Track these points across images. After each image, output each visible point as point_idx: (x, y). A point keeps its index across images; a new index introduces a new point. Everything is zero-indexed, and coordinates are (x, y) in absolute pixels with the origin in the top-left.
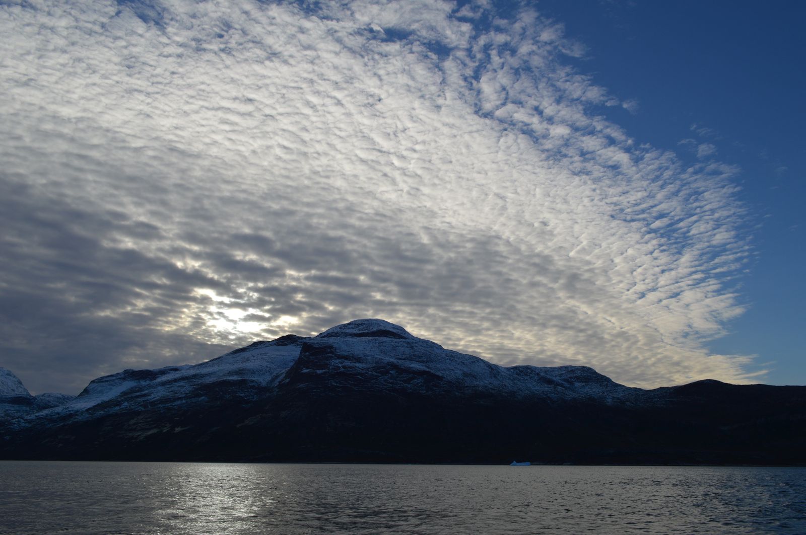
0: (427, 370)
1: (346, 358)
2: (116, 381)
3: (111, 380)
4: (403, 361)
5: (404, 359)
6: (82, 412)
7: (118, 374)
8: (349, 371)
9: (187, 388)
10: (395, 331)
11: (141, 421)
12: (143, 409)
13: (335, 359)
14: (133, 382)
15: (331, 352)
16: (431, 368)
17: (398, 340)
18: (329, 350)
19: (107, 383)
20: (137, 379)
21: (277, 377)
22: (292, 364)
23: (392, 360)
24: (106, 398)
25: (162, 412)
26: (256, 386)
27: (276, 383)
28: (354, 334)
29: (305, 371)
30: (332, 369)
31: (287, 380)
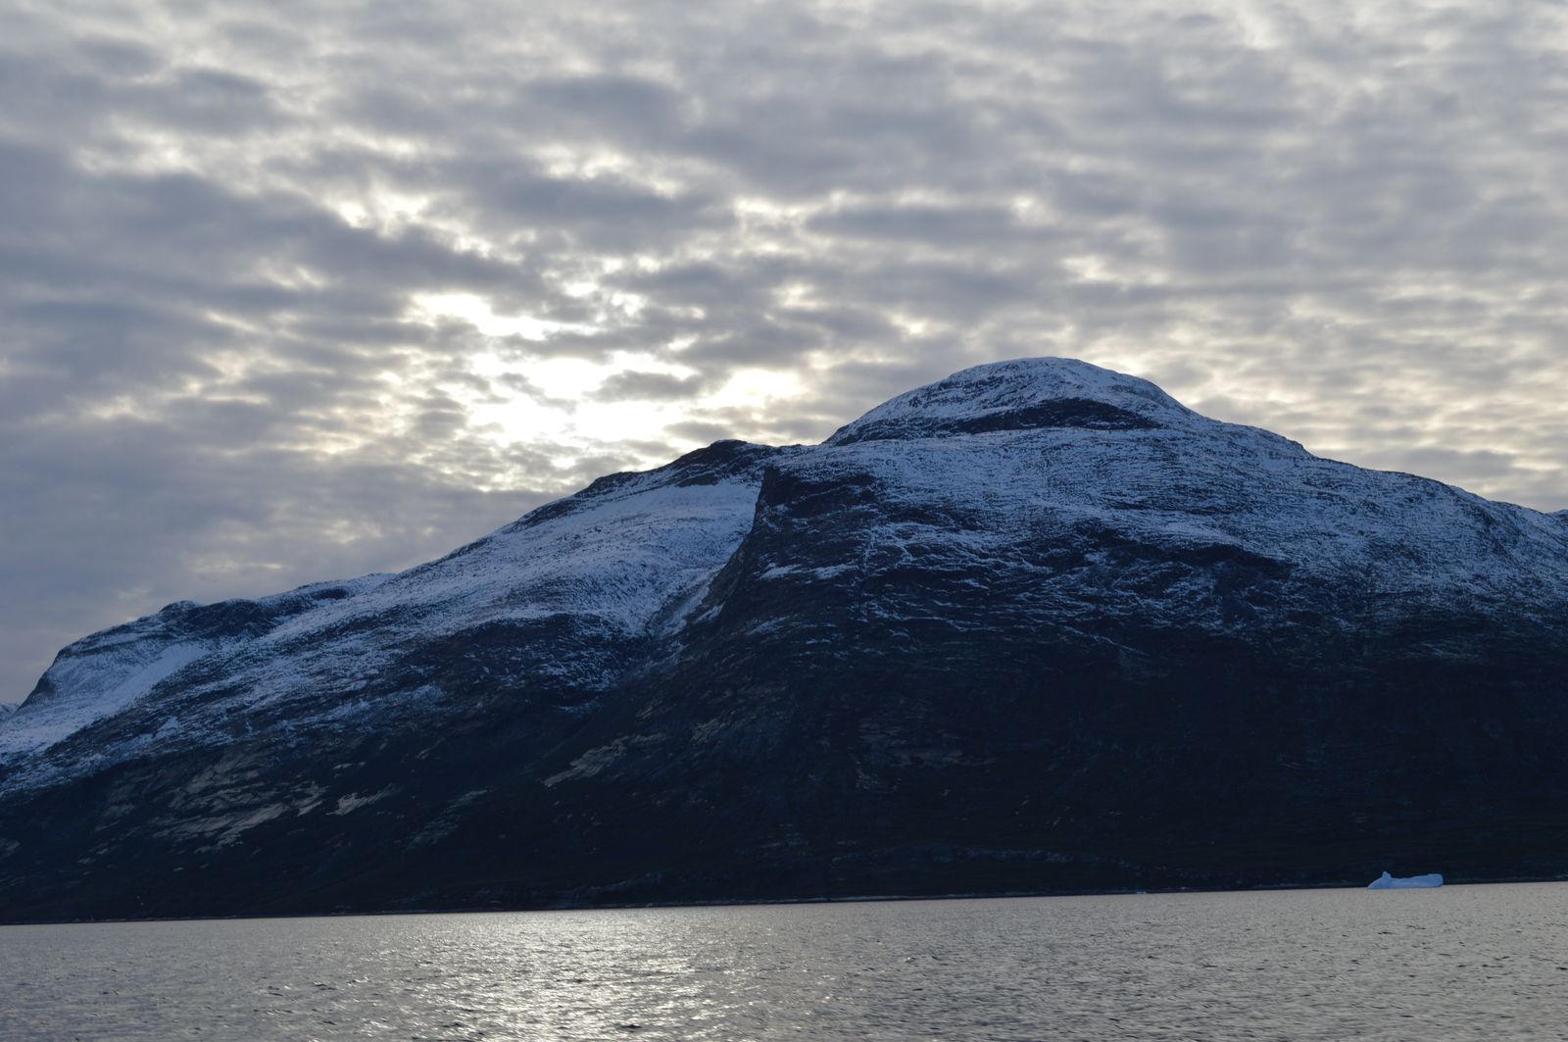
0: (1229, 540)
1: (921, 514)
2: (141, 646)
3: (122, 644)
4: (1135, 513)
5: (1140, 506)
6: (35, 761)
7: (143, 621)
8: (932, 563)
9: (369, 657)
10: (1116, 400)
11: (227, 782)
12: (230, 739)
13: (882, 523)
14: (197, 645)
15: (868, 497)
16: (1244, 535)
17: (1117, 435)
18: (859, 490)
19: (110, 655)
20: (208, 636)
21: (680, 599)
22: (733, 548)
23: (1093, 512)
24: (108, 706)
25: (292, 745)
26: (607, 635)
27: (679, 621)
28: (960, 422)
29: (776, 571)
30: (873, 558)
31: (716, 610)
